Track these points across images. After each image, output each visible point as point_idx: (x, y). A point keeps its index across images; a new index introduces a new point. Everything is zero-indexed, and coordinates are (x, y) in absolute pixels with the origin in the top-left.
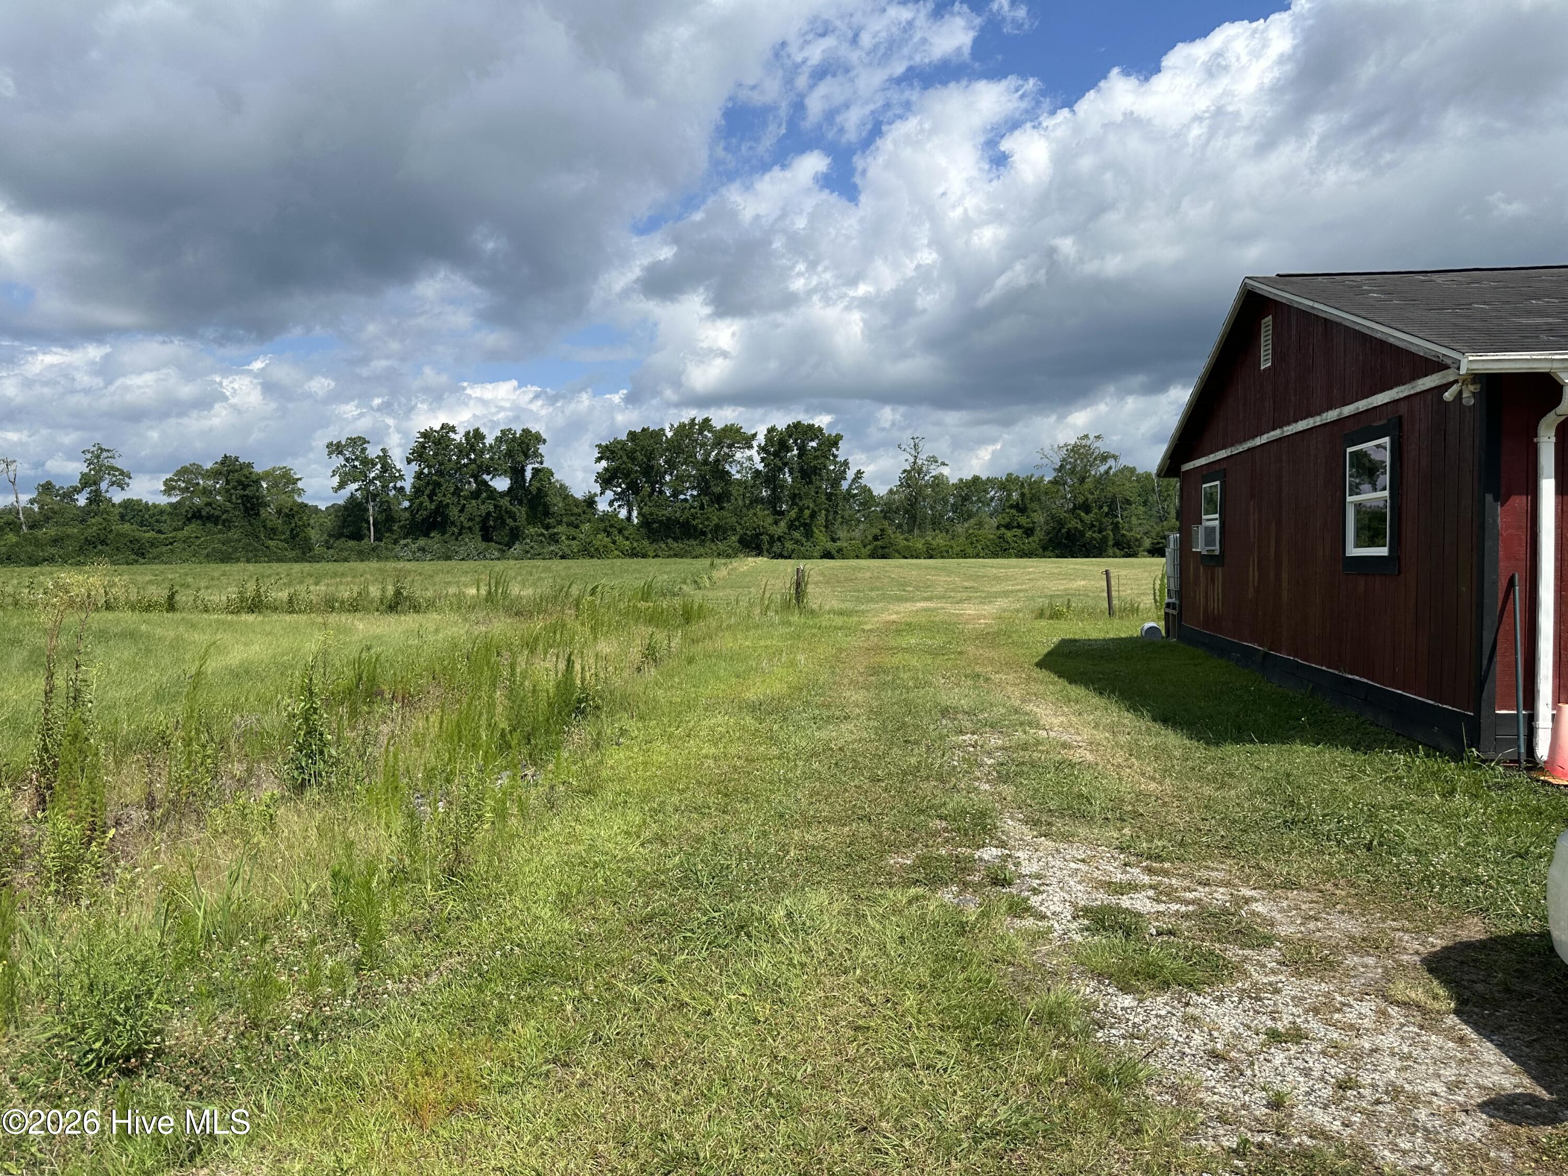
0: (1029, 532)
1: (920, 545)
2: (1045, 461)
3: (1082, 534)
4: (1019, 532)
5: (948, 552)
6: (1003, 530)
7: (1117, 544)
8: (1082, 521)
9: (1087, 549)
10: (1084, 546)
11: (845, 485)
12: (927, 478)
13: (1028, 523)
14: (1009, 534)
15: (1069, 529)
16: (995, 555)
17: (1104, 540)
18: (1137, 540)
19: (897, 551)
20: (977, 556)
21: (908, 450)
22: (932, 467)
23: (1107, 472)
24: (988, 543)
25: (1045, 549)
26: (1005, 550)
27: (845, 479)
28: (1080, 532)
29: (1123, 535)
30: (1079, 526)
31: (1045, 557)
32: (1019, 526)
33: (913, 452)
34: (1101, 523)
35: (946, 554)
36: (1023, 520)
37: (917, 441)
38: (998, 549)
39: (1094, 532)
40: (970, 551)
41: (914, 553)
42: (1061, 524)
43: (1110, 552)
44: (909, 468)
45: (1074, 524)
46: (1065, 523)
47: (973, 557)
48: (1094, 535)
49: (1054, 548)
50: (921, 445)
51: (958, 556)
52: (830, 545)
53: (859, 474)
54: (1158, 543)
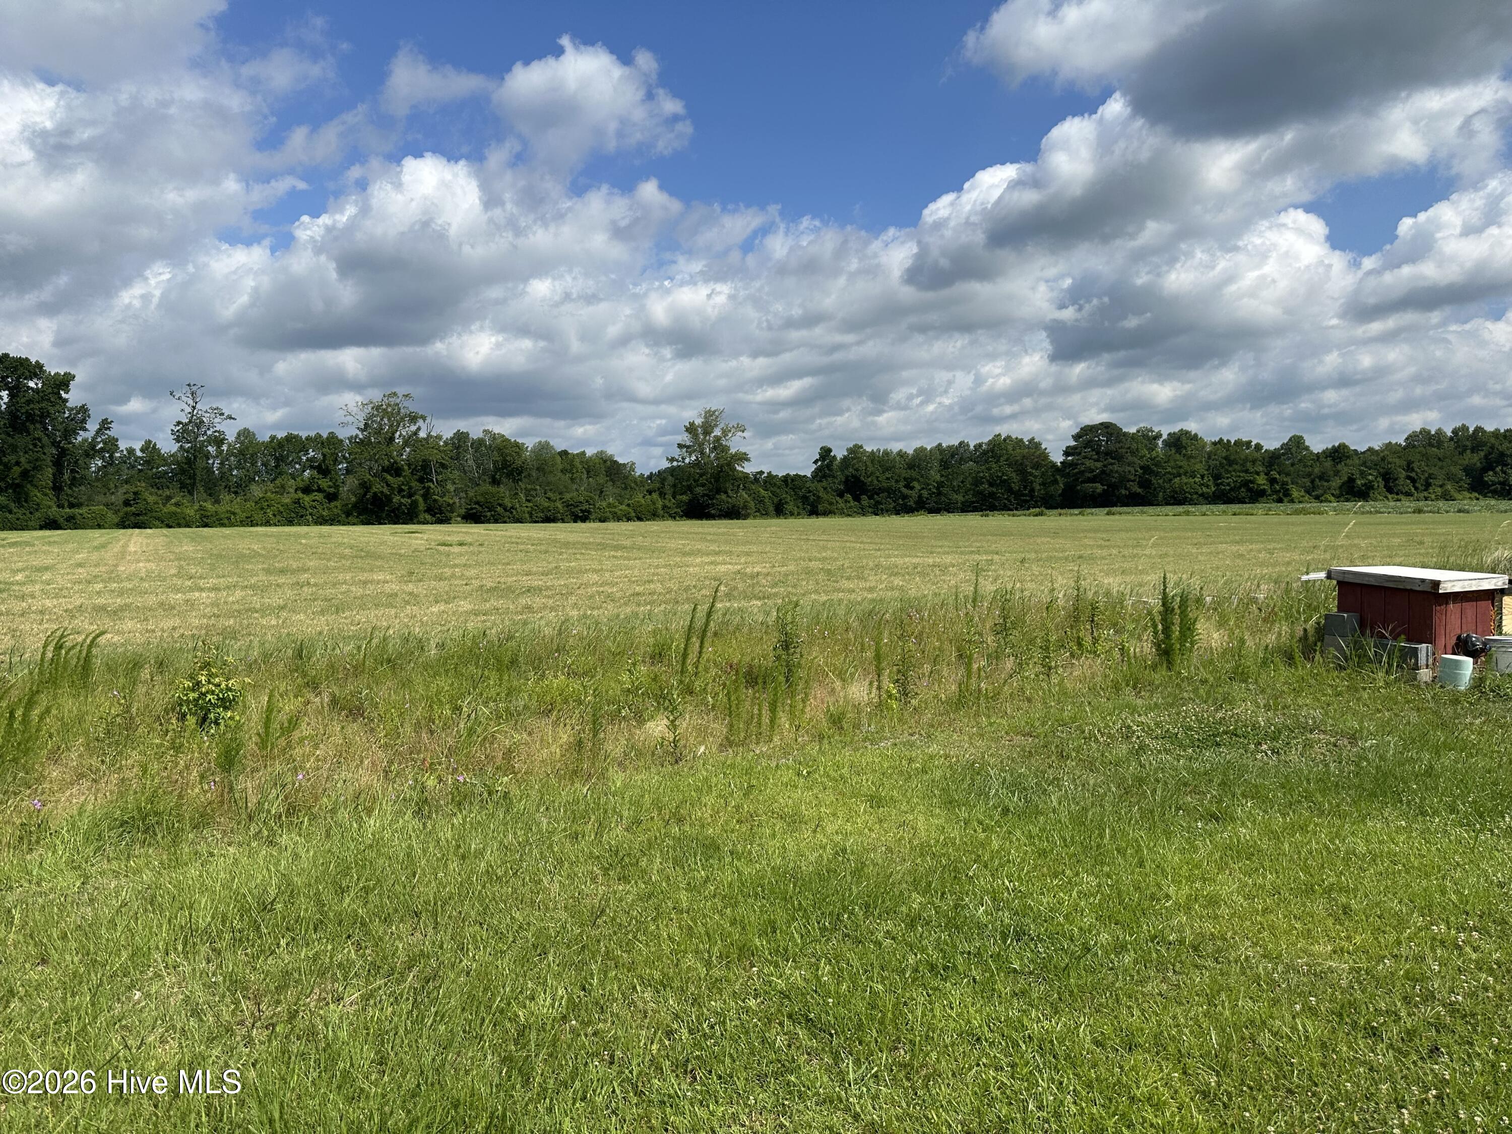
0: (332, 497)
1: (190, 511)
2: (350, 419)
3: (389, 499)
4: (319, 496)
5: (229, 519)
6: (300, 495)
7: (429, 510)
8: (388, 485)
9: (395, 515)
10: (393, 511)
11: (82, 436)
12: (209, 433)
13: (330, 487)
14: (307, 499)
15: (375, 493)
16: (290, 523)
17: (414, 504)
18: (449, 505)
19: (158, 519)
20: (267, 523)
21: (184, 398)
22: (217, 420)
23: (416, 433)
24: (281, 509)
25: (348, 514)
26: (302, 516)
27: (85, 430)
28: (386, 496)
29: (435, 500)
30: (386, 490)
31: (349, 524)
32: (320, 490)
33: (191, 402)
34: (410, 488)
35: (226, 521)
36: (324, 483)
37: (194, 388)
38: (293, 515)
39: (403, 497)
40: (258, 516)
41: (182, 521)
42: (366, 488)
43: (422, 517)
44: (185, 420)
45: (378, 487)
46: (371, 487)
47: (261, 525)
48: (402, 500)
49: (360, 514)
50: (199, 393)
51: (242, 524)
52: (54, 511)
53: (105, 425)
54: (472, 509)
